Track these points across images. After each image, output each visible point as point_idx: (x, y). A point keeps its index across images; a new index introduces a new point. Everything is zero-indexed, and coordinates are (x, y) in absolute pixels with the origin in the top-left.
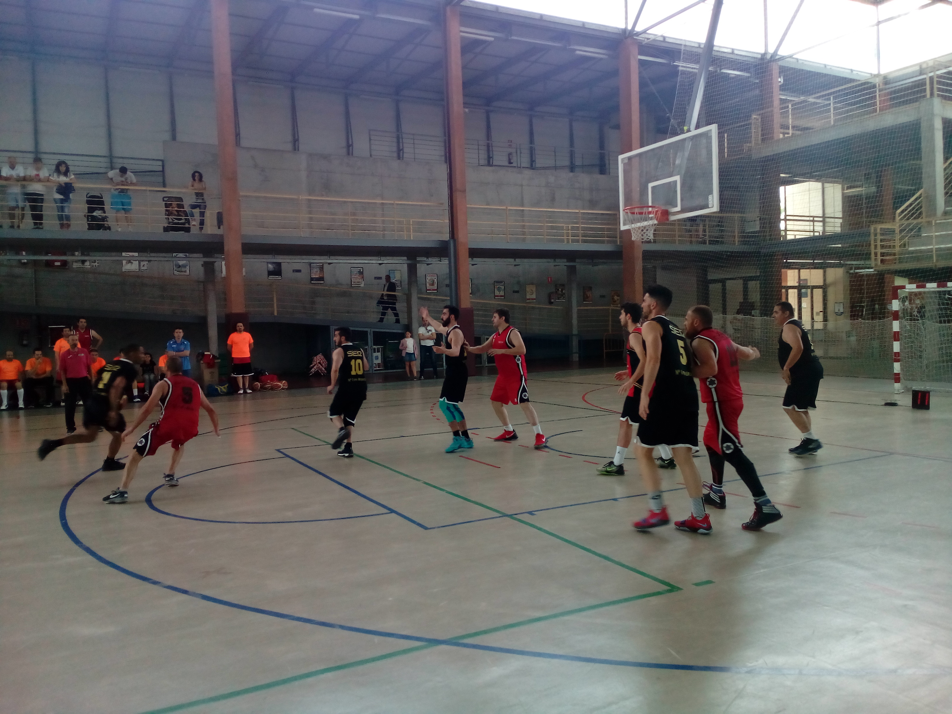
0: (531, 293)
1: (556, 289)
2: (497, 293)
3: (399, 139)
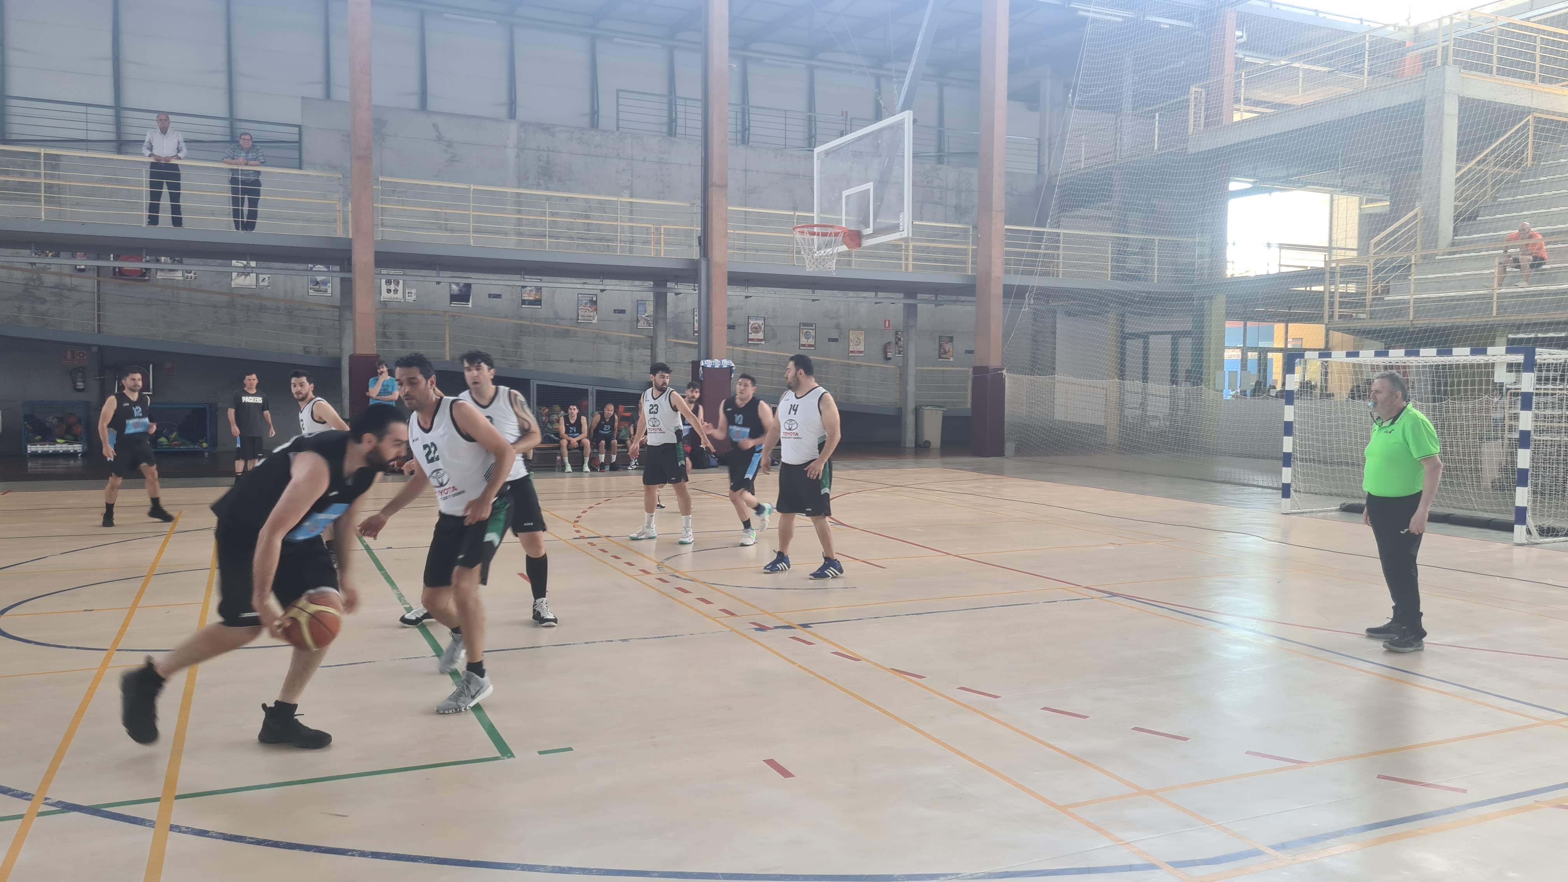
0: (857, 343)
1: (896, 338)
2: (804, 341)
3: (671, 105)
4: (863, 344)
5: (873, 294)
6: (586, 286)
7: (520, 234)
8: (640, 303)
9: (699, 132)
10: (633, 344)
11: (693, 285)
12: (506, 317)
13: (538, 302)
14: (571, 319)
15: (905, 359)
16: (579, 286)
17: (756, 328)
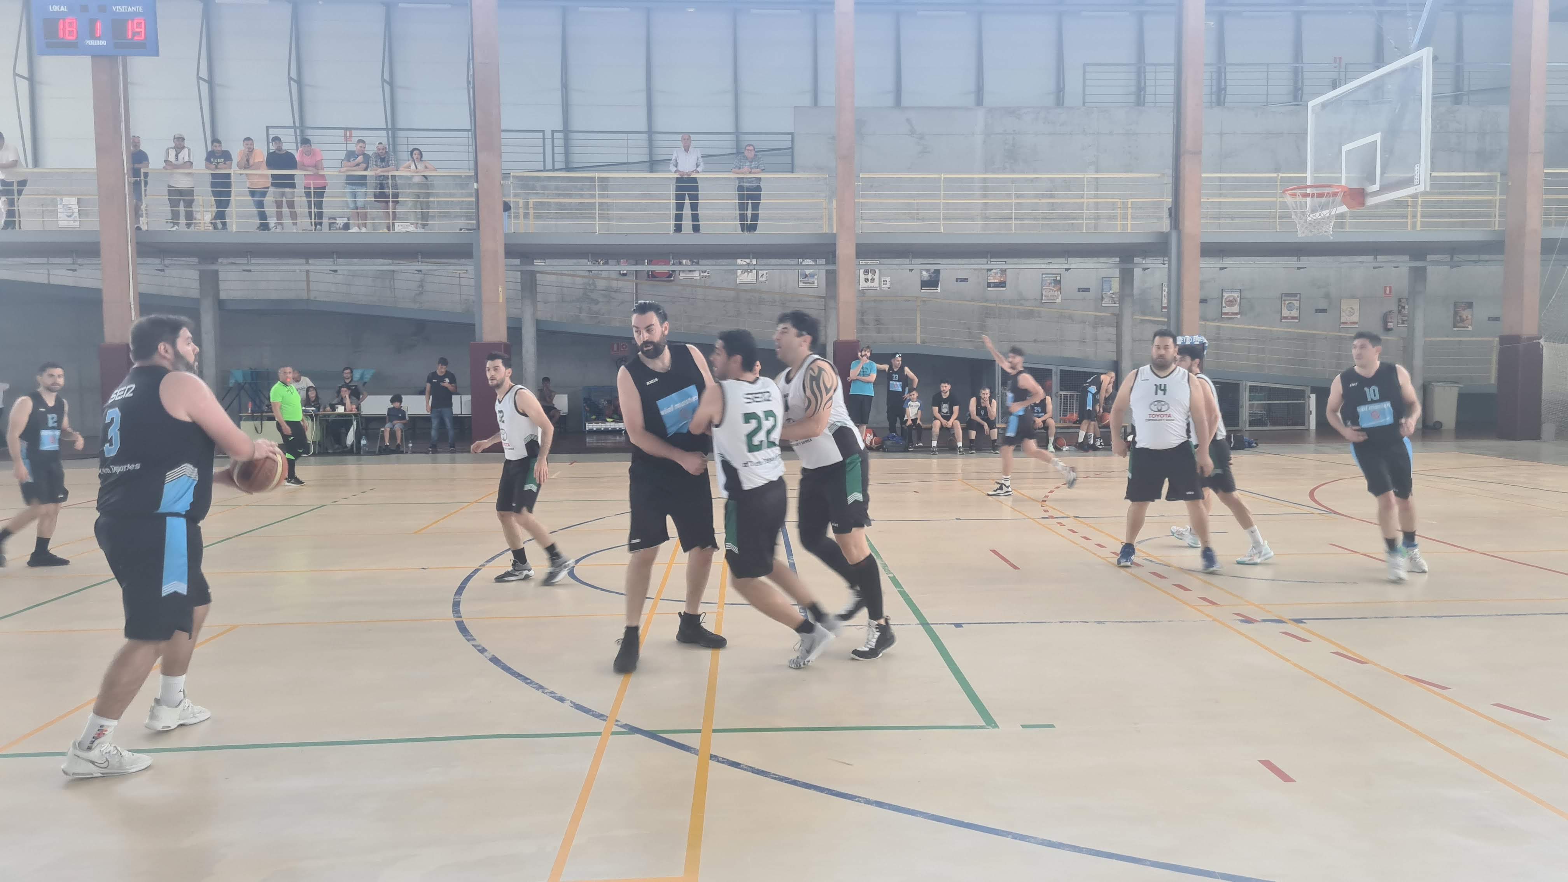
0: (1351, 313)
1: (1399, 306)
2: (1286, 313)
3: (1140, 73)
4: (1357, 314)
5: (1370, 258)
6: (1051, 266)
7: (986, 218)
8: (1105, 280)
9: (1171, 99)
10: (1098, 322)
11: (1162, 258)
12: (972, 300)
13: (1002, 284)
14: (1036, 300)
15: (1411, 329)
16: (1043, 266)
17: (1231, 301)
